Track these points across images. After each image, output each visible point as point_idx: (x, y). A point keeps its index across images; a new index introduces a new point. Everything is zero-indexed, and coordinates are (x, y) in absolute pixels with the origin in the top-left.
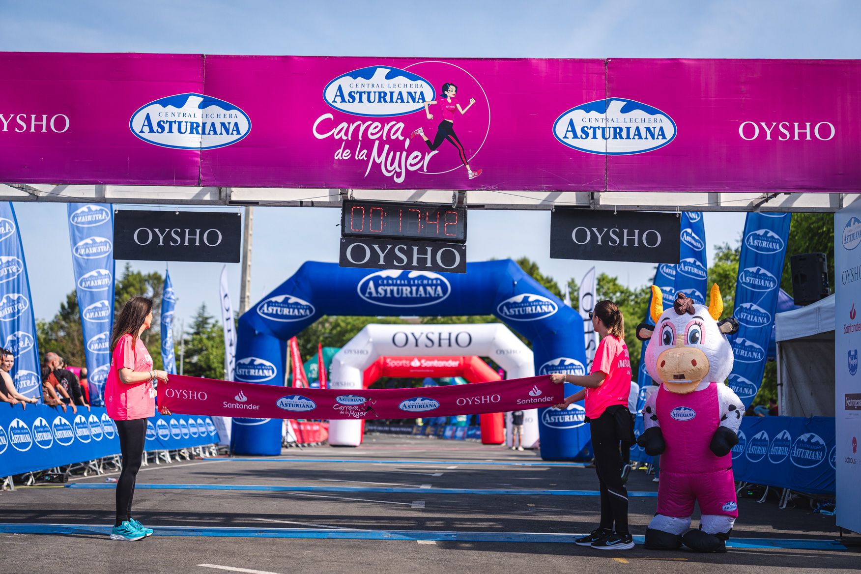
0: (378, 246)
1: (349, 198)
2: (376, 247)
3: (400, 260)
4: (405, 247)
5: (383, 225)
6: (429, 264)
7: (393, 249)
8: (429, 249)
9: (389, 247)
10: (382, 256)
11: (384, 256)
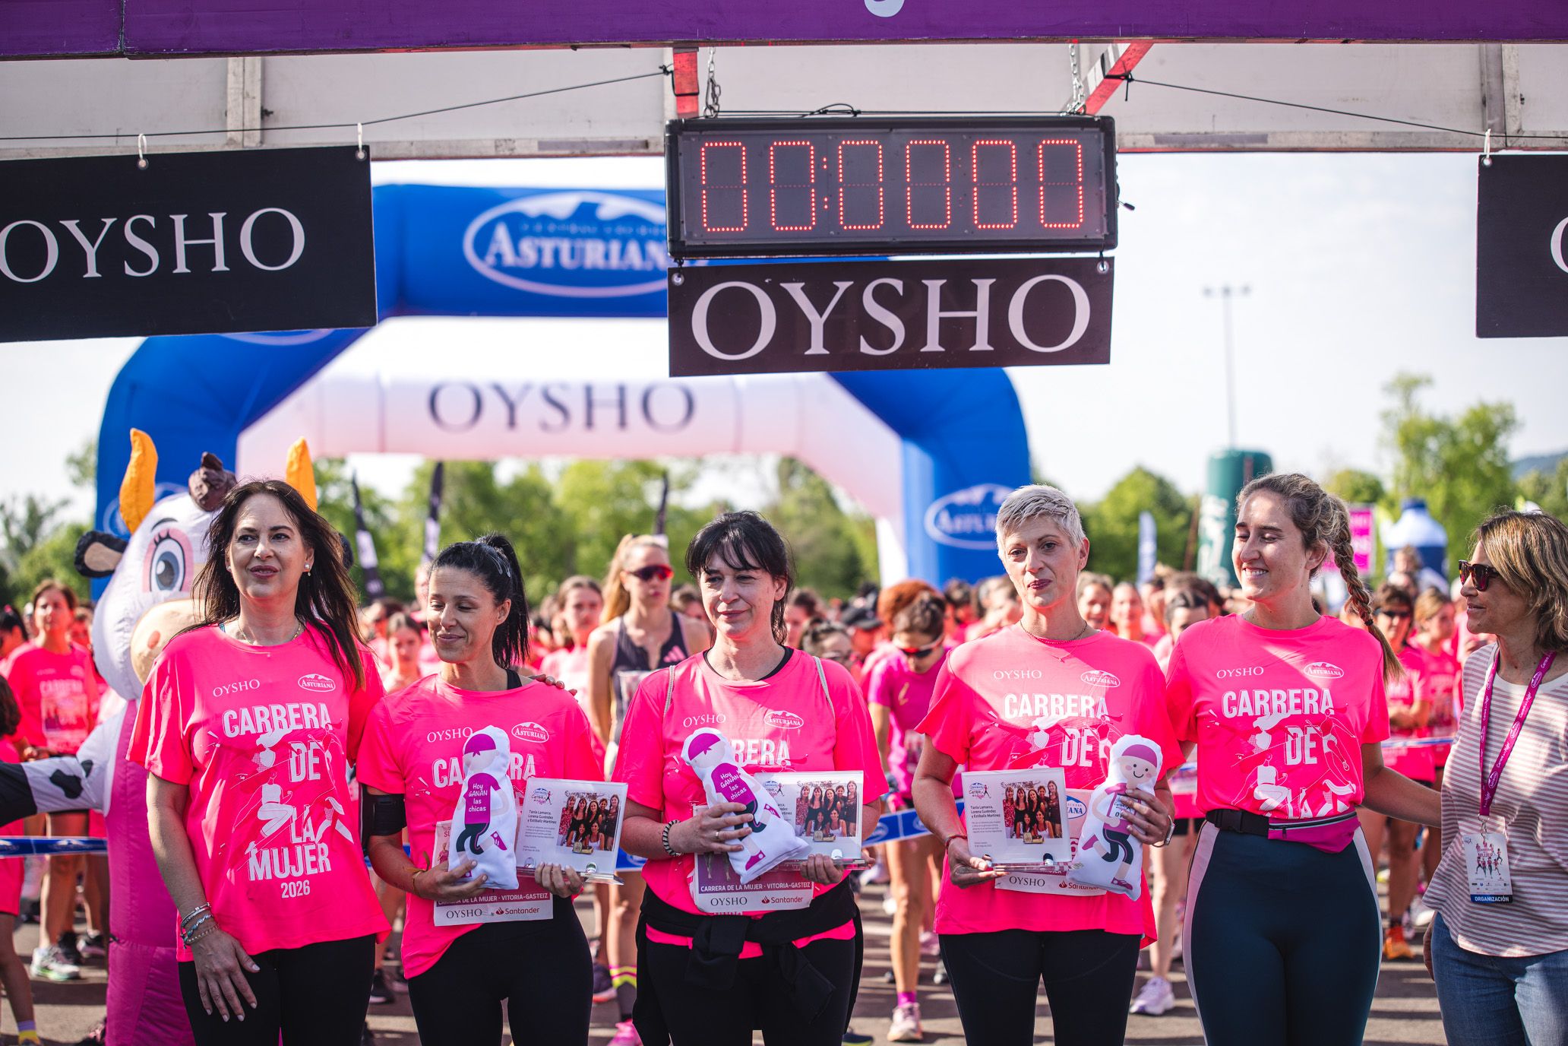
0: (803, 289)
1: (701, 114)
2: (795, 290)
3: (880, 335)
4: (898, 284)
5: (819, 203)
6: (982, 344)
7: (854, 297)
8: (983, 287)
9: (843, 286)
10: (817, 322)
11: (827, 325)
